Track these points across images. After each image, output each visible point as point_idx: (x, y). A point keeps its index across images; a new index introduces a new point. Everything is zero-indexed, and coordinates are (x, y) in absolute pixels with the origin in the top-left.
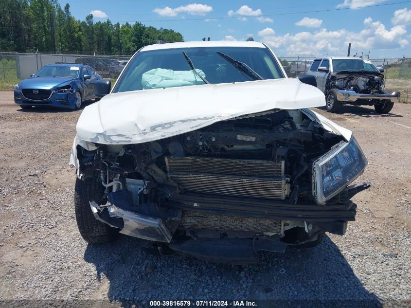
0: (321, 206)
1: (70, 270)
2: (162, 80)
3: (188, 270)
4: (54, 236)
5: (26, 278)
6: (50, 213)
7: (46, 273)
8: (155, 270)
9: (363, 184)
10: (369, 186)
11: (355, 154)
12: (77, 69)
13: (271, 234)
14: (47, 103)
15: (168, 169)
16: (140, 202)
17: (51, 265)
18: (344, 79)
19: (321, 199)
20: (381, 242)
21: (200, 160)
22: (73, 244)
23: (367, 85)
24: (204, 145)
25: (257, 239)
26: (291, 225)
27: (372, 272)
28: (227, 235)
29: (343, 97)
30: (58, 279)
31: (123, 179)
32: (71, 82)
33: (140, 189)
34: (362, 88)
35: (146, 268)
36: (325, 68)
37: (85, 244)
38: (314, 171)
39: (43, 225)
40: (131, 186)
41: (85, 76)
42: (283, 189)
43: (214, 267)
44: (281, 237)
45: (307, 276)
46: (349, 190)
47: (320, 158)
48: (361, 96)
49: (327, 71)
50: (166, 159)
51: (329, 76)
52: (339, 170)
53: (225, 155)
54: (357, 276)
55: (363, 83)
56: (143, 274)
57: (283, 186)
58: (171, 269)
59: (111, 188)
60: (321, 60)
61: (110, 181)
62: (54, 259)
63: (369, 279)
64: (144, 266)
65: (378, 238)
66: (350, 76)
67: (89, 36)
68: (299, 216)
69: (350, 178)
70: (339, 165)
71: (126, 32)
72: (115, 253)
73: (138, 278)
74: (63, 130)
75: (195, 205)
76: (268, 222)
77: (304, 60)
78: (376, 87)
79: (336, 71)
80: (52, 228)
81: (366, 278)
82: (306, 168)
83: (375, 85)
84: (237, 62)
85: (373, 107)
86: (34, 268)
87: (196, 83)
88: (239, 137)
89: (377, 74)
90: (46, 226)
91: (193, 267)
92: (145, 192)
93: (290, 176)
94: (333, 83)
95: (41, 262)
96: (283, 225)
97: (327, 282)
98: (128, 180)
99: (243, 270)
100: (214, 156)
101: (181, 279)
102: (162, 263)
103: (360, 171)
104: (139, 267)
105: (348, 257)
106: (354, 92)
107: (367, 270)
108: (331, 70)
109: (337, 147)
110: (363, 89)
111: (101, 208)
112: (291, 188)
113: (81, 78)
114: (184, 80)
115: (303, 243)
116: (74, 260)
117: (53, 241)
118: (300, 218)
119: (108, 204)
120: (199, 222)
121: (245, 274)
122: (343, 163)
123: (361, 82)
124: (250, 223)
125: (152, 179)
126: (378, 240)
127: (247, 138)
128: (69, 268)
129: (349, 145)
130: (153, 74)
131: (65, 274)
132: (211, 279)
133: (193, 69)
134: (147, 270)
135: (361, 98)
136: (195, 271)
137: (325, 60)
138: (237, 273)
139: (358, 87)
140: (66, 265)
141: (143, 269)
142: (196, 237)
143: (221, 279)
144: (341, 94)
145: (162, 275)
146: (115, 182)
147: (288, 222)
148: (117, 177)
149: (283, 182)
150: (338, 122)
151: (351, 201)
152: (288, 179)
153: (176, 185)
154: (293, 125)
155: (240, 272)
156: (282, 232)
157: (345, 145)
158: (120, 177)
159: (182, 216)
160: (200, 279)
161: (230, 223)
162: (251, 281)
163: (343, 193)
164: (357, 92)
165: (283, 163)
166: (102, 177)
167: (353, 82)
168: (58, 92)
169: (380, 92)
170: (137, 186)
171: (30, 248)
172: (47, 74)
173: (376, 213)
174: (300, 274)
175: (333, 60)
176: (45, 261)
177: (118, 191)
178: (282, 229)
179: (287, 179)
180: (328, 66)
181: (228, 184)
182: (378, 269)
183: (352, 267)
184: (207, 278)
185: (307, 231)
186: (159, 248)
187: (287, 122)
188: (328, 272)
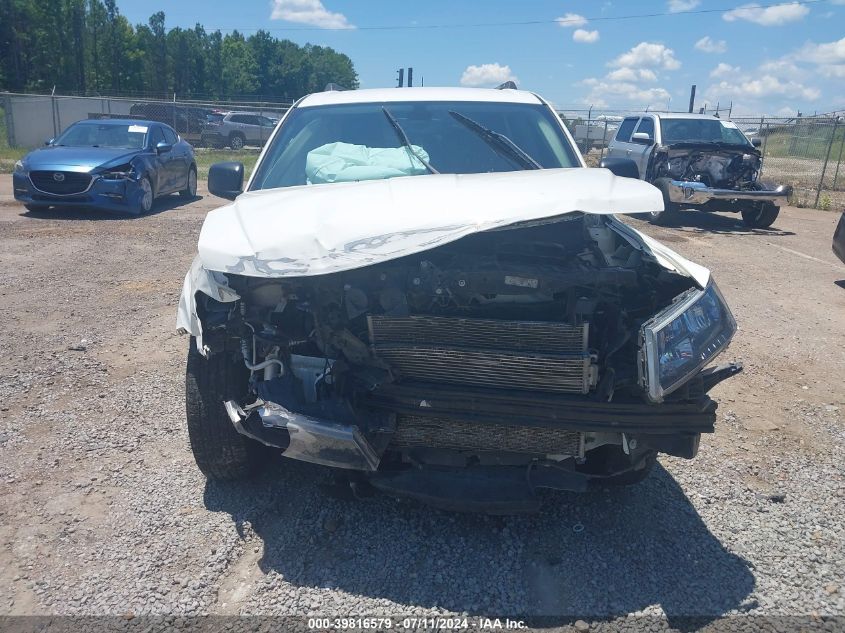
0: (655, 404)
1: (181, 529)
2: (345, 166)
3: (403, 527)
4: (138, 466)
5: (98, 544)
6: (123, 423)
7: (135, 534)
8: (342, 527)
9: (729, 366)
10: (741, 369)
11: (715, 311)
12: (144, 130)
13: (560, 458)
14: (83, 199)
15: (372, 338)
16: (319, 399)
17: (142, 519)
18: (684, 158)
19: (656, 392)
20: (756, 474)
21: (433, 322)
22: (178, 480)
23: (728, 171)
24: (445, 293)
25: (534, 467)
26: (598, 439)
27: (742, 527)
28: (478, 461)
29: (680, 194)
30: (161, 544)
31: (284, 356)
32: (131, 157)
33: (318, 375)
34: (718, 176)
35: (324, 522)
36: (645, 135)
37: (201, 480)
38: (644, 342)
39: (114, 445)
40: (302, 369)
41: (159, 145)
42: (585, 375)
43: (452, 520)
44: (578, 463)
45: (624, 537)
46: (706, 377)
47: (655, 319)
48: (716, 194)
49: (650, 142)
50: (369, 319)
51: (653, 152)
52: (687, 340)
53: (478, 311)
54: (714, 533)
55: (720, 167)
56: (320, 534)
57: (585, 370)
58: (371, 525)
59: (261, 372)
60: (637, 119)
61: (260, 360)
62: (145, 508)
63: (736, 539)
64: (320, 519)
65: (751, 468)
66: (695, 154)
67: (156, 58)
68: (613, 424)
69: (708, 355)
70: (688, 331)
71: (238, 53)
72: (261, 498)
73: (311, 541)
74: (123, 258)
75: (423, 404)
76: (557, 435)
77: (603, 116)
78: (745, 176)
79: (668, 143)
80: (132, 450)
81: (730, 539)
82: (628, 336)
83: (744, 171)
84: (489, 132)
85: (738, 216)
86: (110, 525)
87: (414, 172)
88: (509, 280)
89: (747, 149)
90: (120, 446)
91: (412, 521)
92: (328, 380)
93: (598, 351)
94: (661, 167)
95: (122, 514)
96: (582, 441)
97: (660, 546)
98: (295, 358)
99: (505, 526)
100: (461, 314)
101: (393, 542)
102: (353, 514)
103: (723, 342)
104: (310, 521)
105: (698, 502)
106: (702, 184)
107: (732, 525)
108: (658, 139)
109: (683, 298)
110: (721, 178)
111: (246, 411)
112: (600, 373)
113: (150, 149)
114: (390, 167)
115: (619, 473)
116: (184, 511)
117: (139, 475)
118: (615, 427)
119: (259, 402)
120: (427, 436)
121: (510, 533)
122: (693, 328)
123: (717, 165)
124: (522, 437)
125: (339, 355)
126: (752, 472)
127: (522, 282)
128: (177, 524)
129: (704, 295)
130: (328, 153)
131: (171, 535)
132: (447, 542)
133: (405, 145)
134: (325, 526)
135: (716, 197)
136: (416, 528)
137: (645, 120)
138: (495, 531)
139: (711, 176)
140: (171, 519)
141: (320, 525)
142: (422, 463)
143: (466, 541)
144: (678, 189)
145: (356, 537)
146: (271, 361)
147: (593, 434)
148: (273, 352)
149: (587, 361)
150: (671, 244)
151: (708, 397)
152: (595, 356)
153: (388, 367)
154: (598, 255)
155: (500, 530)
156: (582, 454)
157: (699, 294)
158: (279, 353)
159: (397, 424)
160: (428, 543)
161: (485, 437)
162: (522, 546)
163: (693, 382)
164: (708, 185)
165: (586, 327)
166: (245, 352)
167: (700, 165)
168: (106, 178)
169: (754, 186)
170: (312, 369)
171: (96, 489)
172: (80, 140)
173: (747, 421)
174: (611, 532)
175: (661, 120)
176: (129, 511)
177: (276, 379)
178: (582, 447)
179: (592, 356)
180: (651, 131)
181: (485, 365)
182: (751, 522)
183: (703, 519)
184: (440, 540)
185: (627, 453)
186: (351, 485)
187: (587, 250)
188: (661, 528)
